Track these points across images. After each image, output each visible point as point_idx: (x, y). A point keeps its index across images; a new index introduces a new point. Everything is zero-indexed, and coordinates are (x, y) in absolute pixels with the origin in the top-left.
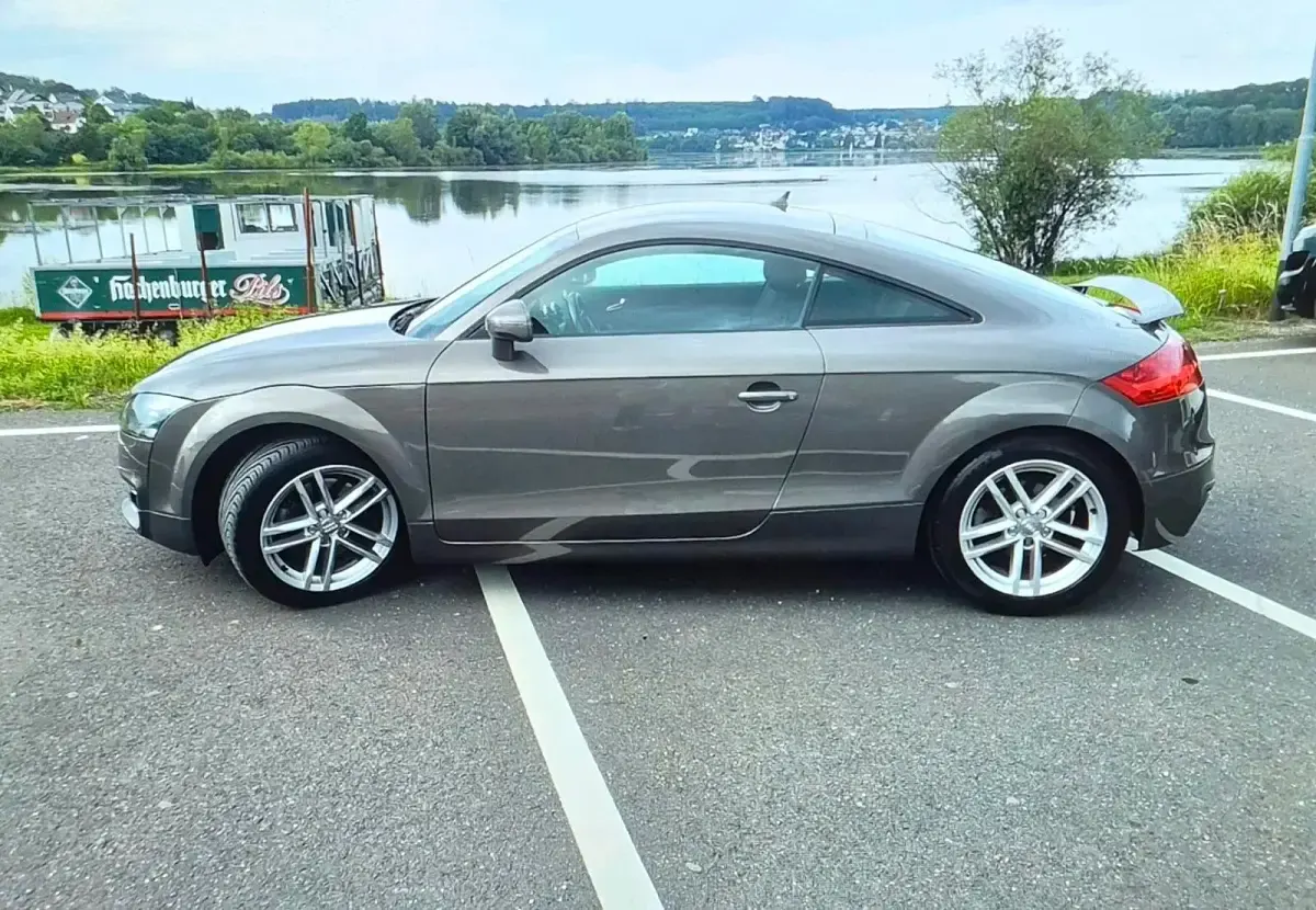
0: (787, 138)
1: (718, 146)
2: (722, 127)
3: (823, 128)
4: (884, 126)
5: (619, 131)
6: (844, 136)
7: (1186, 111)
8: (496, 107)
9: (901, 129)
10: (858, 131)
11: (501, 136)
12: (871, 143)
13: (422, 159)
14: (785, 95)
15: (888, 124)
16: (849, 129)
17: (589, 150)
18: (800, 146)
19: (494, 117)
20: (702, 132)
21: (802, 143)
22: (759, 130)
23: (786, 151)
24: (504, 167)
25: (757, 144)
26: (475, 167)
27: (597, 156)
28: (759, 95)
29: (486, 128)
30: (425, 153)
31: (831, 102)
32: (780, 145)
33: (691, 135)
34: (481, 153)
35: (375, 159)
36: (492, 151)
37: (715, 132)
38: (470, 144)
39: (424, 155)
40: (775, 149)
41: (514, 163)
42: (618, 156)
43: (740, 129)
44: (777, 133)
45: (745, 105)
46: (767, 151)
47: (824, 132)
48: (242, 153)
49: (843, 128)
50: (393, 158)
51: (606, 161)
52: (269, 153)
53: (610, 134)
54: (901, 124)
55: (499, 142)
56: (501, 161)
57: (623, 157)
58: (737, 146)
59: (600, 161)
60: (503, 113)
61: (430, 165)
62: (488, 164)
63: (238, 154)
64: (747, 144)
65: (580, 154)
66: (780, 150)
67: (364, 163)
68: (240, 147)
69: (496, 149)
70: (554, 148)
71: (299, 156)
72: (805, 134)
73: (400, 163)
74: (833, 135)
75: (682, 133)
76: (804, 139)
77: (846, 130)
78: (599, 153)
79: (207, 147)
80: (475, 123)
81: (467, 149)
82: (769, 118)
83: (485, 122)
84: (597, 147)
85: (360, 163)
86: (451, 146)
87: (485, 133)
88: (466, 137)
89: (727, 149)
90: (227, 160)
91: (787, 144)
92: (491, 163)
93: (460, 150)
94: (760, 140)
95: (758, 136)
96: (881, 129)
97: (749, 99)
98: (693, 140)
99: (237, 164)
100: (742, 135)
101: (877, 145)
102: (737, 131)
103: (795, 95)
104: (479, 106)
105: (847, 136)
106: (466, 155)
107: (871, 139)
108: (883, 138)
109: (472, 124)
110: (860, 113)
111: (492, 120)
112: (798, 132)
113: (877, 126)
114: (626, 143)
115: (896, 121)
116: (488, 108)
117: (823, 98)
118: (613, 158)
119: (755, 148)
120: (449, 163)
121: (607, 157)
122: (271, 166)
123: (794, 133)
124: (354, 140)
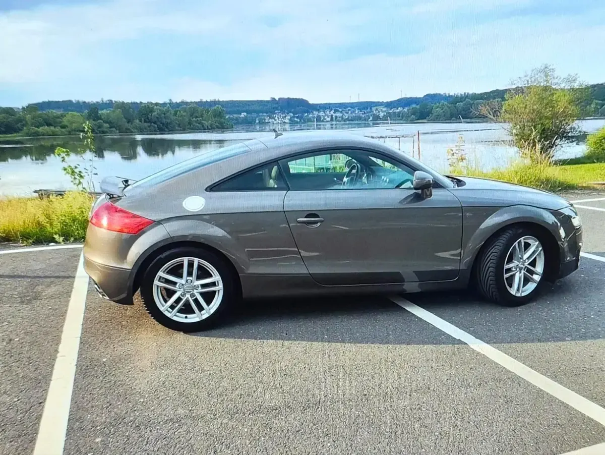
0: (289, 117)
1: (257, 121)
2: (258, 112)
3: (305, 113)
4: (333, 111)
5: (218, 115)
6: (315, 116)
7: (472, 102)
8: (161, 104)
9: (341, 112)
10: (322, 114)
11: (165, 118)
12: (329, 119)
13: (128, 129)
14: (286, 97)
15: (334, 110)
16: (317, 113)
17: (206, 123)
18: (295, 121)
19: (160, 108)
20: (249, 115)
21: (296, 119)
22: (275, 113)
23: (290, 123)
24: (167, 133)
25: (275, 120)
26: (154, 132)
27: (210, 126)
28: (273, 97)
29: (157, 114)
30: (129, 126)
31: (308, 100)
32: (287, 121)
33: (243, 116)
34: (156, 126)
35: (106, 130)
36: (161, 125)
37: (254, 115)
38: (150, 121)
39: (129, 127)
40: (284, 122)
41: (172, 131)
42: (220, 126)
43: (267, 113)
44: (284, 115)
45: (268, 102)
46: (281, 123)
47: (306, 114)
48: (38, 128)
49: (314, 112)
50: (114, 129)
51: (214, 129)
52: (52, 128)
53: (215, 116)
54: (340, 110)
55: (164, 121)
56: (166, 130)
57: (222, 127)
58: (266, 121)
59: (211, 129)
60: (163, 107)
61: (132, 132)
62: (160, 131)
63: (37, 129)
64: (271, 120)
65: (203, 126)
66: (287, 123)
67: (100, 132)
68: (37, 125)
69: (163, 124)
70: (190, 123)
71: (68, 129)
72: (297, 115)
73: (118, 131)
74: (311, 116)
75: (239, 116)
76: (297, 117)
77: (316, 113)
78: (211, 125)
79: (19, 125)
80: (152, 111)
81: (149, 124)
82: (279, 108)
83: (157, 111)
84: (210, 121)
85: (98, 132)
86: (141, 122)
87: (157, 116)
88: (148, 118)
89: (262, 123)
90: (31, 132)
91: (290, 120)
92: (161, 131)
93: (146, 125)
94: (276, 118)
95: (276, 117)
96: (332, 112)
97: (269, 99)
98: (245, 119)
99: (37, 134)
100: (268, 116)
101: (332, 120)
102: (265, 114)
103: (291, 97)
104: (152, 103)
105: (317, 117)
106: (149, 127)
107: (328, 117)
108: (334, 117)
109: (150, 112)
110: (321, 105)
111: (160, 110)
112: (294, 114)
113: (330, 111)
114: (223, 120)
115: (338, 109)
116: (157, 104)
117: (304, 98)
118: (218, 128)
119: (275, 122)
120: (141, 132)
121: (215, 126)
122: (54, 134)
123: (292, 115)
124: (94, 120)
